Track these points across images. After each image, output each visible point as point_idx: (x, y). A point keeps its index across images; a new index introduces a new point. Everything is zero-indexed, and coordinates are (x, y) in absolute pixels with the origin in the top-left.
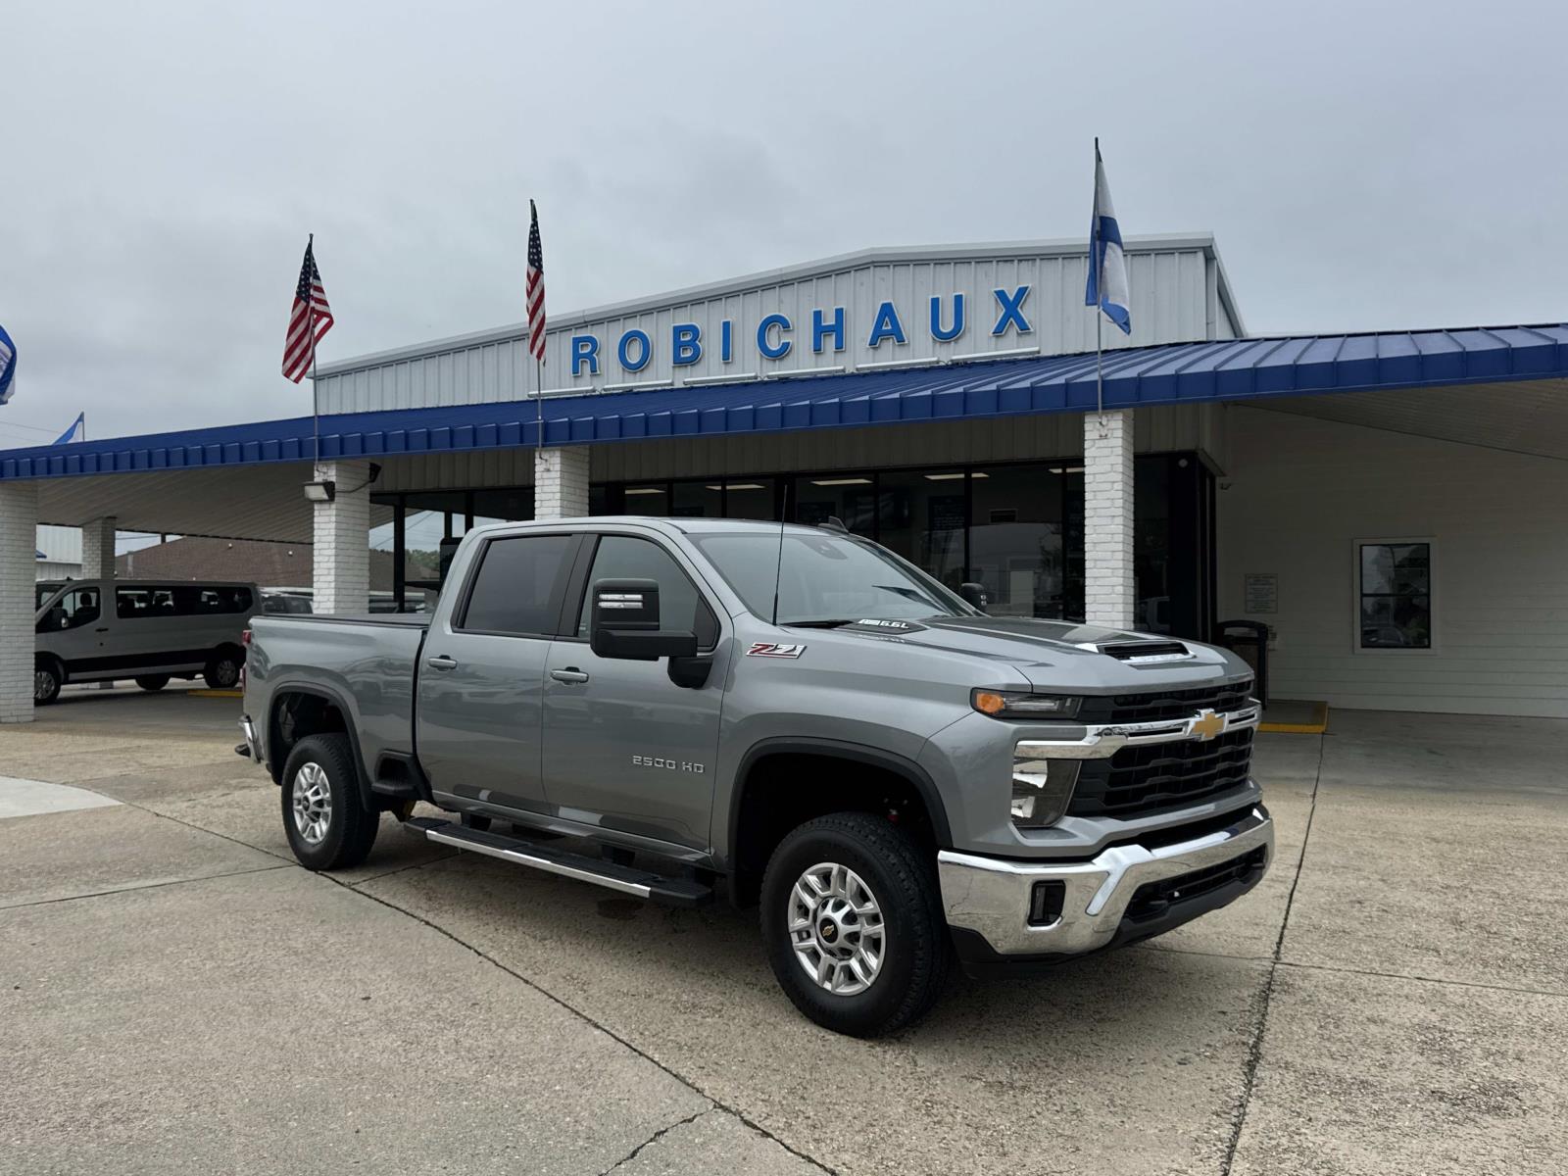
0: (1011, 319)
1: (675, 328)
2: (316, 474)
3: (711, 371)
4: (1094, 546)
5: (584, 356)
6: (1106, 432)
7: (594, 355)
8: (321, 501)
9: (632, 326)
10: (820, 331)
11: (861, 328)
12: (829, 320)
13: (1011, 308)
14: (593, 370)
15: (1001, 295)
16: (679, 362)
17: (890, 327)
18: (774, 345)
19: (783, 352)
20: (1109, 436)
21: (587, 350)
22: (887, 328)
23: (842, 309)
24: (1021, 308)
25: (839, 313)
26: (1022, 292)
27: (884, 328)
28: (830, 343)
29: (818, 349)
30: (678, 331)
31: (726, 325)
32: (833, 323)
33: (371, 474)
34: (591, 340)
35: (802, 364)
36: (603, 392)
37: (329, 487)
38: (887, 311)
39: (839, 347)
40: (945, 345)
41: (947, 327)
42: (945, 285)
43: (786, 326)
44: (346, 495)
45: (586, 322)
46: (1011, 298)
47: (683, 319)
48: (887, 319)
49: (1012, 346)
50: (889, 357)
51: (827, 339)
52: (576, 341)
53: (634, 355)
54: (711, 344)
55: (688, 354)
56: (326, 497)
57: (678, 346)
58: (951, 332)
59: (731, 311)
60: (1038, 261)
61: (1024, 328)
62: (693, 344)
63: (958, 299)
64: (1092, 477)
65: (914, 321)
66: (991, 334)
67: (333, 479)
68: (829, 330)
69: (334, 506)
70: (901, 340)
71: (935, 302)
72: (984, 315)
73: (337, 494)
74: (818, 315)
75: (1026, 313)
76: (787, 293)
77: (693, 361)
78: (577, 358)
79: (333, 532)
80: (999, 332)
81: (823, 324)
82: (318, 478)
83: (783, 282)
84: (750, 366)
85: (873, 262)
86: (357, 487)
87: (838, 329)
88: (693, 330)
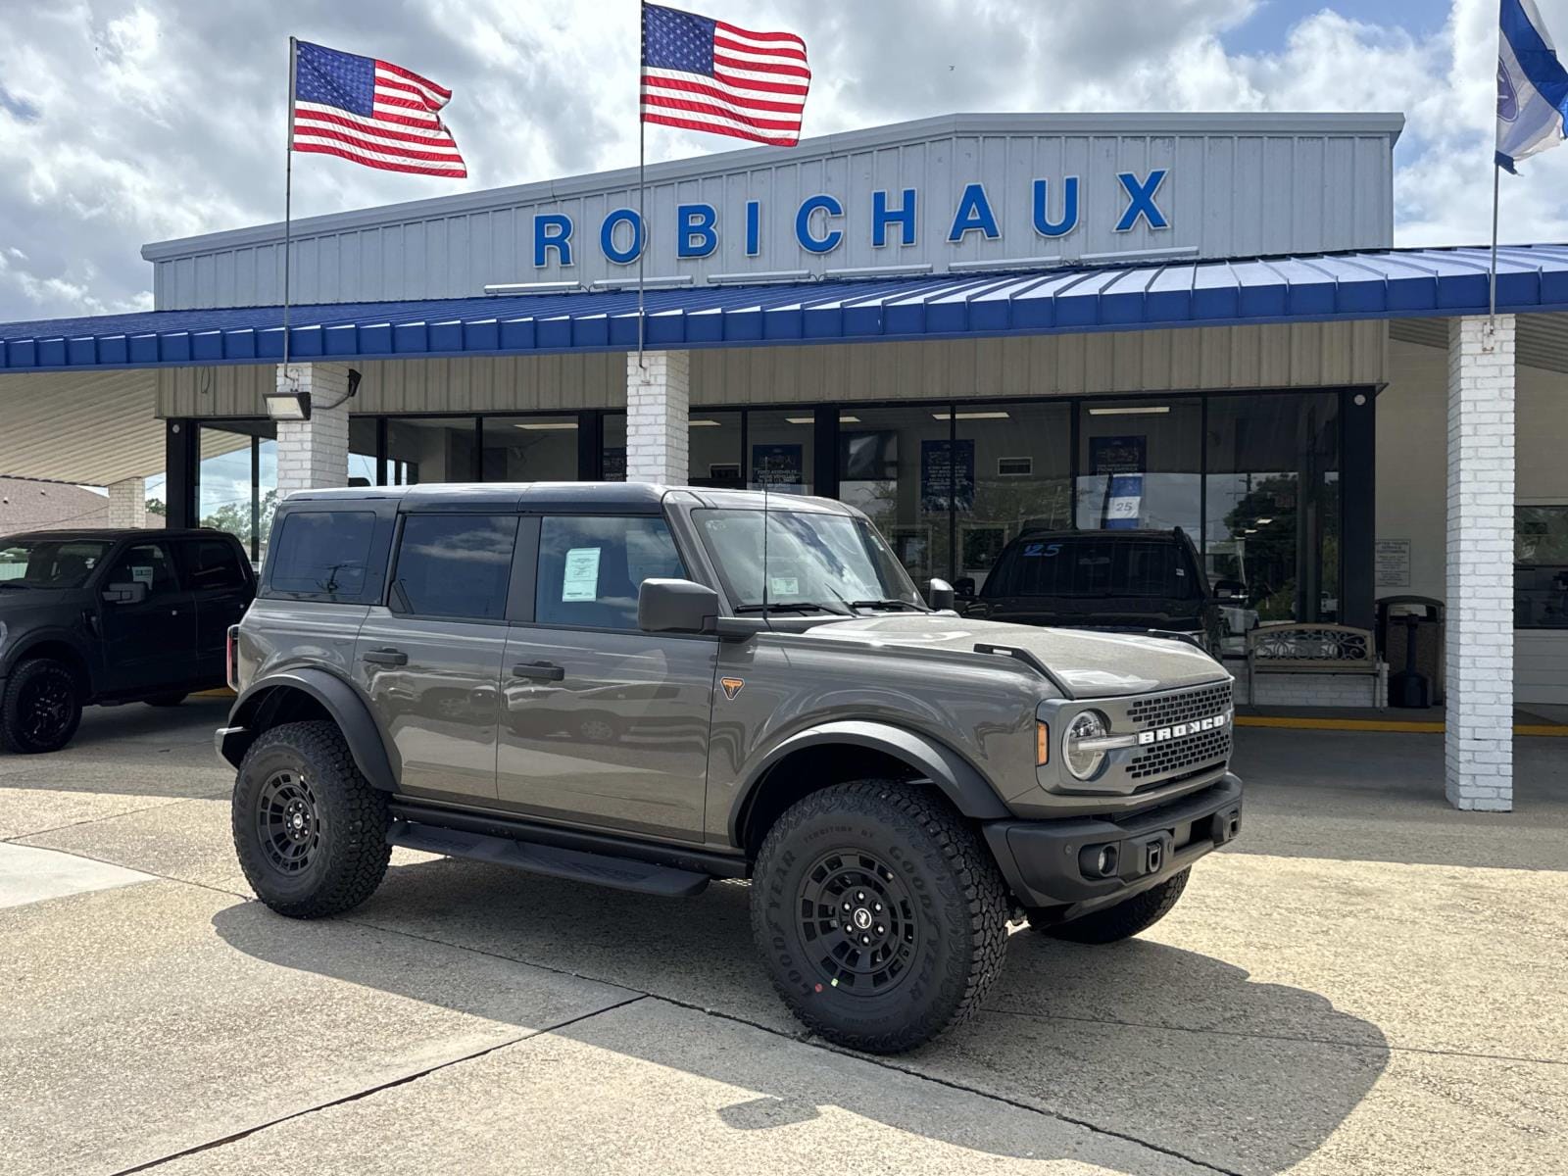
0: (1142, 212)
1: (681, 208)
2: (282, 379)
3: (728, 265)
5: (552, 241)
6: (1492, 344)
7: (566, 241)
8: (288, 420)
9: (619, 204)
10: (881, 217)
11: (937, 214)
12: (894, 205)
13: (1141, 198)
14: (565, 259)
15: (1128, 181)
16: (685, 252)
17: (978, 217)
18: (817, 233)
19: (831, 245)
21: (556, 233)
22: (975, 218)
23: (913, 191)
24: (1154, 198)
25: (909, 196)
26: (1156, 177)
27: (969, 218)
28: (894, 233)
29: (879, 241)
30: (685, 213)
31: (753, 209)
32: (901, 209)
33: (350, 385)
34: (562, 220)
35: (856, 259)
38: (974, 195)
39: (909, 238)
40: (1053, 242)
41: (1055, 216)
42: (1053, 166)
43: (835, 209)
44: (324, 412)
45: (553, 196)
46: (1142, 186)
47: (691, 197)
48: (974, 206)
49: (1143, 245)
50: (976, 256)
51: (893, 230)
52: (540, 222)
53: (623, 240)
54: (731, 230)
55: (698, 243)
56: (300, 414)
57: (685, 231)
58: (1058, 227)
59: (758, 189)
60: (1177, 139)
61: (1157, 222)
62: (705, 230)
63: (1071, 185)
65: (1012, 210)
66: (1114, 231)
67: (309, 389)
68: (894, 217)
69: (308, 427)
70: (992, 233)
71: (1040, 187)
72: (1106, 205)
73: (313, 411)
74: (879, 198)
75: (1160, 201)
76: (836, 168)
77: (706, 252)
78: (541, 242)
80: (1126, 224)
81: (886, 210)
82: (286, 385)
83: (832, 153)
84: (783, 261)
85: (956, 132)
86: (334, 402)
87: (907, 216)
88: (706, 212)
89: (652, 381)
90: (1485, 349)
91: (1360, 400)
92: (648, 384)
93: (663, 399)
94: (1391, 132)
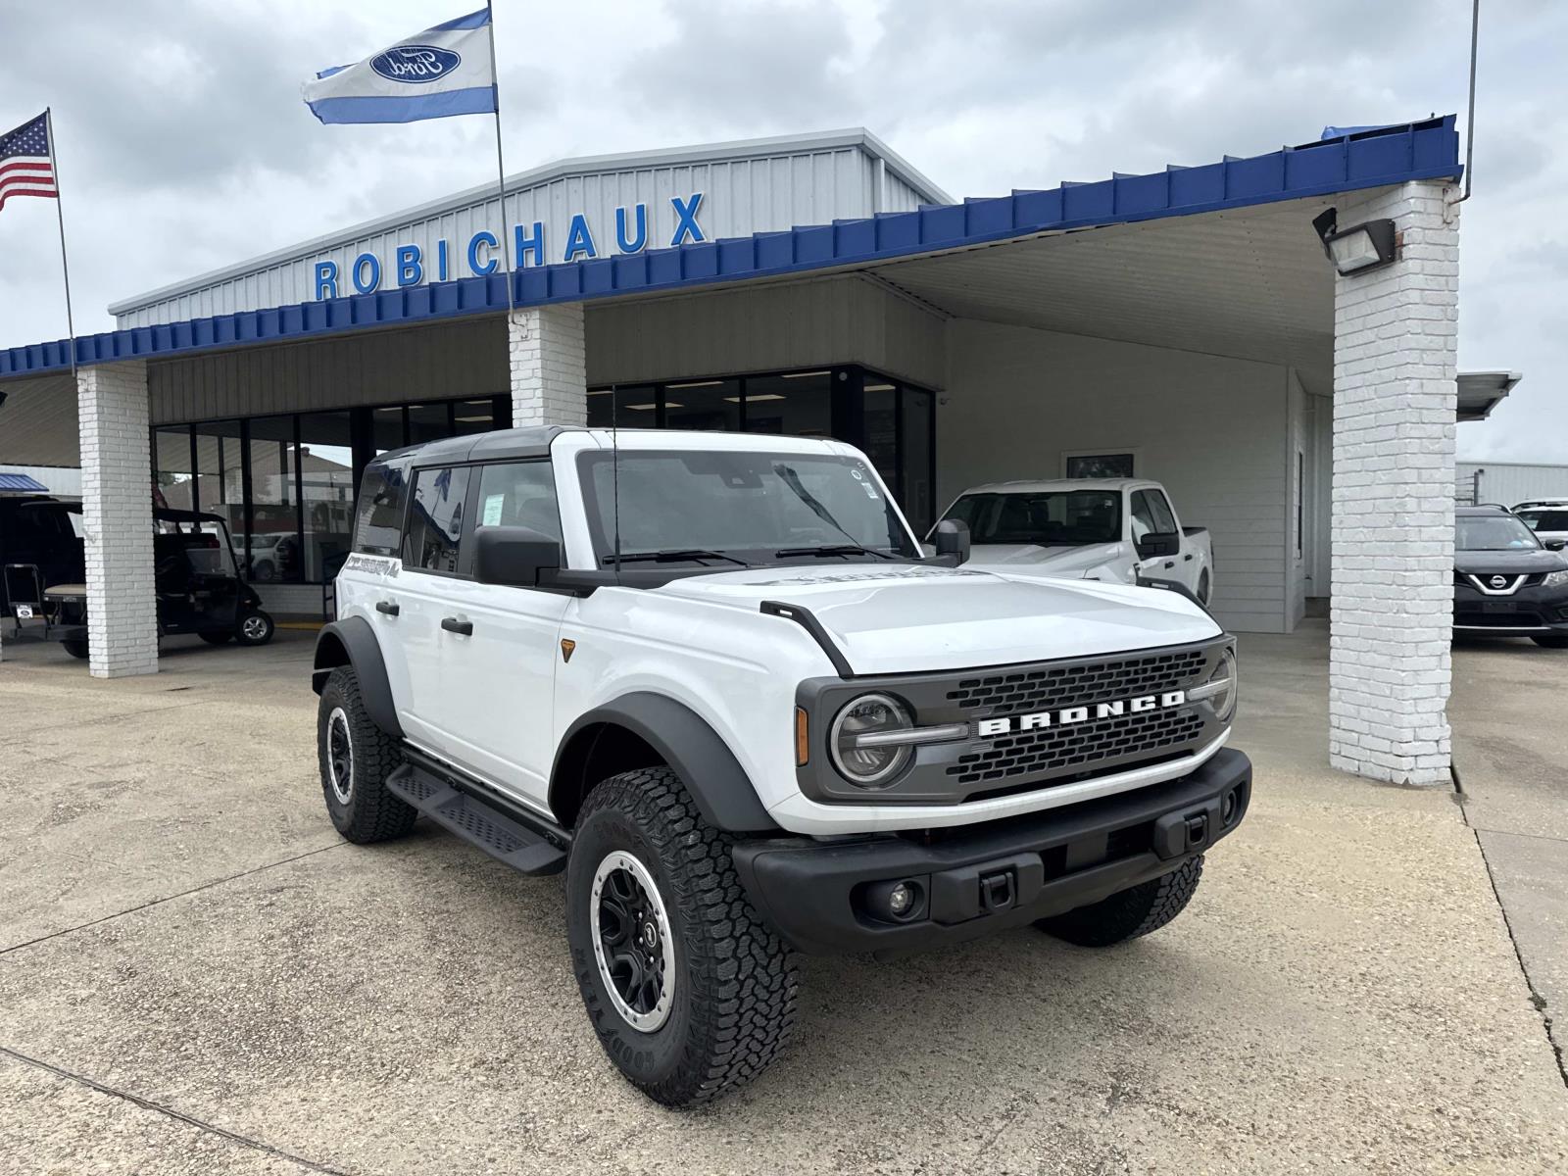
0: (688, 229)
1: (398, 249)
5: (326, 282)
7: (334, 277)
9: (365, 249)
10: (522, 247)
11: (558, 242)
12: (530, 236)
13: (688, 212)
14: (333, 296)
15: (677, 203)
16: (402, 282)
17: (582, 242)
18: (483, 263)
19: (493, 270)
21: (327, 275)
22: (579, 242)
23: (540, 224)
24: (696, 217)
25: (538, 226)
26: (696, 199)
27: (577, 242)
28: (531, 259)
29: (520, 266)
30: (402, 252)
31: (442, 244)
32: (534, 238)
34: (330, 265)
38: (579, 223)
39: (540, 262)
41: (631, 236)
42: (629, 195)
43: (493, 242)
45: (326, 248)
46: (687, 206)
47: (406, 240)
48: (579, 233)
51: (529, 254)
52: (319, 267)
53: (366, 278)
54: (430, 257)
55: (413, 275)
57: (404, 267)
58: (637, 242)
59: (446, 230)
60: (710, 166)
61: (699, 235)
62: (415, 265)
63: (640, 209)
65: (604, 234)
68: (530, 245)
70: (592, 252)
71: (620, 213)
72: (664, 225)
74: (519, 231)
75: (700, 221)
76: (494, 209)
77: (417, 282)
78: (320, 284)
80: (674, 240)
81: (525, 240)
83: (489, 198)
85: (566, 174)
87: (537, 244)
88: (413, 250)
94: (857, 145)
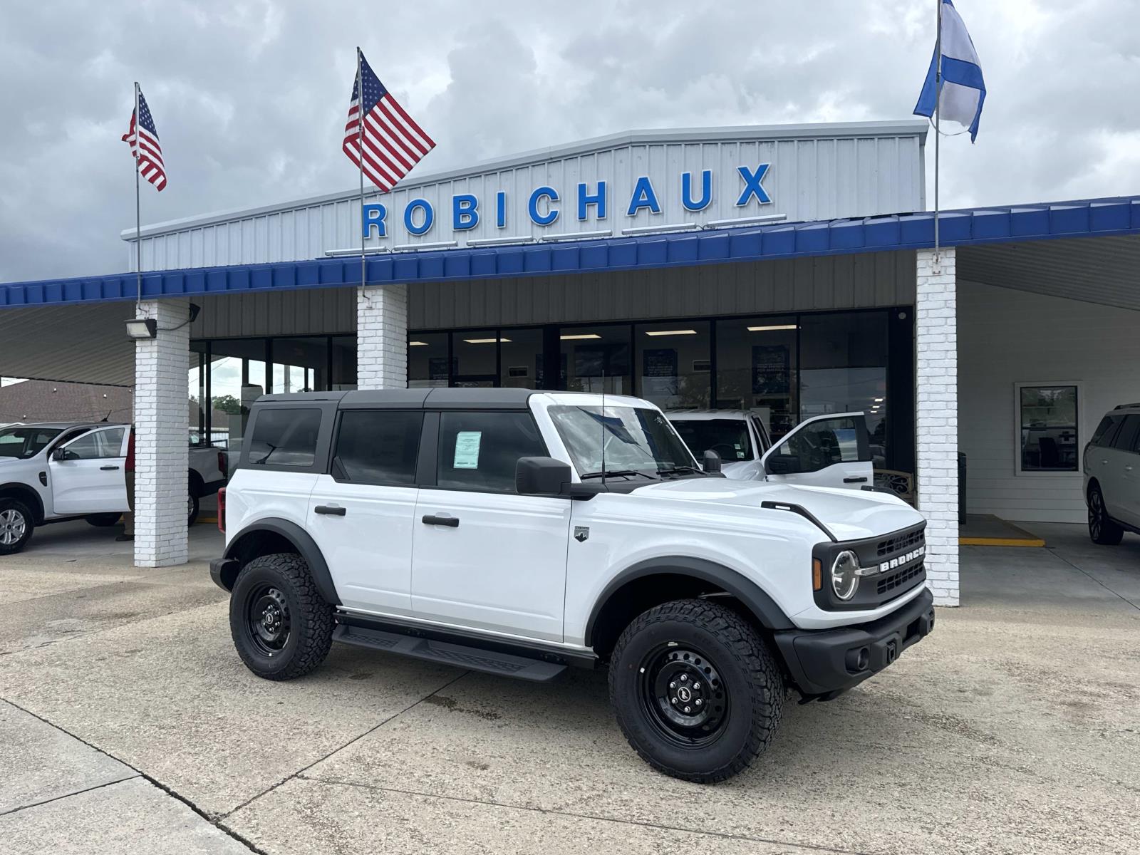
0: (753, 192)
1: (455, 197)
2: (138, 312)
3: (487, 234)
4: (928, 380)
5: (373, 221)
6: (939, 269)
7: (383, 221)
8: (143, 338)
9: (416, 196)
10: (584, 201)
11: (620, 199)
12: (593, 192)
13: (753, 183)
14: (382, 233)
15: (744, 172)
16: (459, 228)
17: (646, 199)
18: (543, 213)
19: (552, 219)
20: (942, 273)
21: (376, 216)
22: (644, 198)
23: (604, 183)
24: (762, 183)
25: (601, 186)
26: (763, 169)
27: (641, 200)
28: (593, 212)
29: (582, 217)
30: (458, 200)
31: (501, 196)
32: (596, 195)
33: (190, 315)
34: (380, 208)
35: (570, 228)
36: (393, 252)
37: (151, 324)
38: (644, 184)
39: (601, 215)
40: (695, 214)
41: (697, 198)
42: (695, 163)
43: (554, 196)
44: (168, 332)
45: (374, 192)
46: (753, 175)
47: (462, 190)
48: (643, 191)
49: (754, 215)
50: (645, 224)
51: (591, 208)
52: (365, 209)
53: (419, 221)
54: (488, 212)
55: (467, 220)
56: (148, 334)
57: (458, 213)
58: (702, 202)
59: (505, 184)
60: (776, 143)
61: (764, 200)
62: (471, 212)
63: (707, 176)
64: (925, 312)
65: (668, 193)
66: (735, 205)
67: (155, 317)
68: (592, 201)
69: (155, 343)
70: (656, 210)
71: (686, 177)
72: (729, 189)
73: (158, 332)
74: (582, 188)
75: (766, 187)
76: (555, 169)
77: (471, 227)
78: (366, 223)
79: (154, 368)
80: (742, 203)
81: (587, 196)
82: (140, 315)
83: (551, 159)
84: (522, 231)
85: (631, 143)
86: (177, 326)
87: (600, 200)
88: (471, 200)
89: (374, 307)
90: (934, 273)
91: (902, 316)
92: (371, 308)
93: (380, 319)
94: (920, 133)
